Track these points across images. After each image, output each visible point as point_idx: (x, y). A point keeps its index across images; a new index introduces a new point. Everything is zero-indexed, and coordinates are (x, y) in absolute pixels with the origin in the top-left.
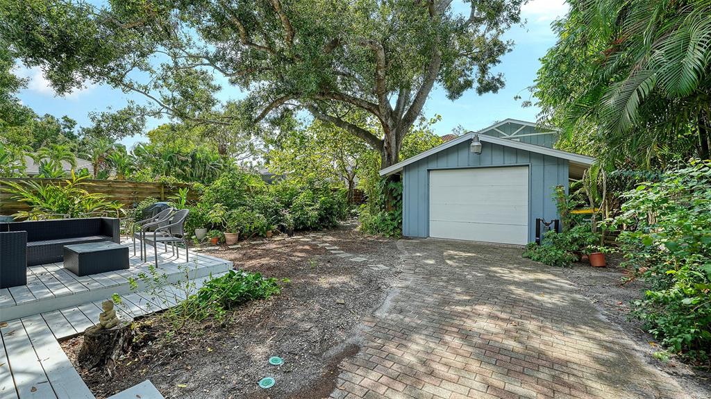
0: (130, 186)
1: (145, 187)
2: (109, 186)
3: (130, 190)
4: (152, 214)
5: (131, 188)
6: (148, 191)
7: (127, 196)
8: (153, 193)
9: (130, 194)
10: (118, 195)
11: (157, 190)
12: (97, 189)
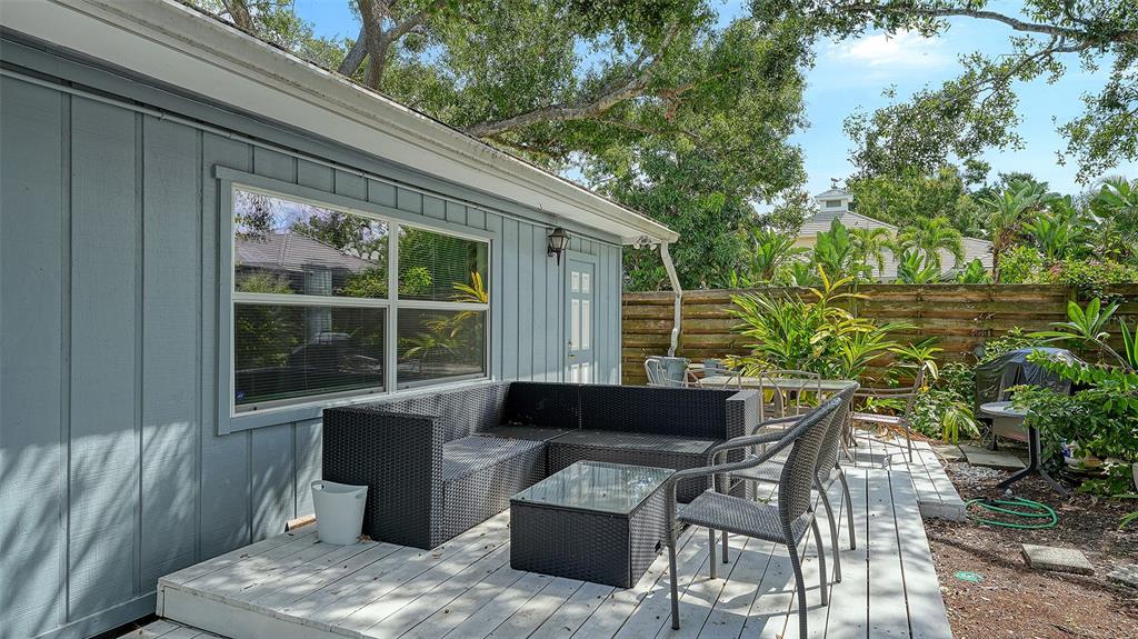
0: (973, 296)
1: (1016, 299)
2: (919, 299)
3: (971, 309)
4: (997, 384)
5: (972, 302)
6: (1025, 312)
7: (962, 326)
8: (1040, 317)
9: (968, 319)
10: (938, 323)
11: (1054, 309)
12: (889, 308)
